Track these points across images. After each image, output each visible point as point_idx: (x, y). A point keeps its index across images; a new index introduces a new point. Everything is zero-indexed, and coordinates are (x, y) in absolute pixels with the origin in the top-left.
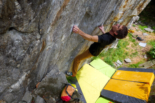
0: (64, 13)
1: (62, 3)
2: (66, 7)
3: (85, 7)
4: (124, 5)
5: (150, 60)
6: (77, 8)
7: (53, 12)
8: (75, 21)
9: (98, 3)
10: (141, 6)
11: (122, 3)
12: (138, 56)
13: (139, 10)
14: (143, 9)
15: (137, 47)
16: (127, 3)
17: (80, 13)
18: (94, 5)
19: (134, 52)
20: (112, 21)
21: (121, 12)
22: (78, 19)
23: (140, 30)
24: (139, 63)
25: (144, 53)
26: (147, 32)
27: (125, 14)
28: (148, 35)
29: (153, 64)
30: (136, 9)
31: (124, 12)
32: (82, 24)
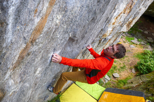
0: (34, 48)
1: (27, 38)
2: (37, 41)
3: (67, 33)
4: (114, 22)
5: (138, 76)
6: (57, 35)
7: (11, 54)
8: (55, 49)
9: (84, 26)
10: (130, 23)
11: (111, 20)
12: (126, 70)
13: (128, 27)
14: (132, 26)
15: (125, 60)
16: (117, 20)
17: (61, 40)
18: (79, 29)
19: (122, 66)
20: (101, 38)
21: (110, 29)
22: (58, 47)
23: (127, 42)
24: (127, 78)
25: (132, 67)
26: (134, 44)
27: (114, 30)
28: (135, 47)
29: (142, 81)
30: (125, 26)
31: (113, 29)
32: (65, 49)
